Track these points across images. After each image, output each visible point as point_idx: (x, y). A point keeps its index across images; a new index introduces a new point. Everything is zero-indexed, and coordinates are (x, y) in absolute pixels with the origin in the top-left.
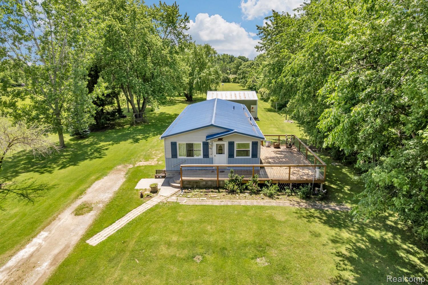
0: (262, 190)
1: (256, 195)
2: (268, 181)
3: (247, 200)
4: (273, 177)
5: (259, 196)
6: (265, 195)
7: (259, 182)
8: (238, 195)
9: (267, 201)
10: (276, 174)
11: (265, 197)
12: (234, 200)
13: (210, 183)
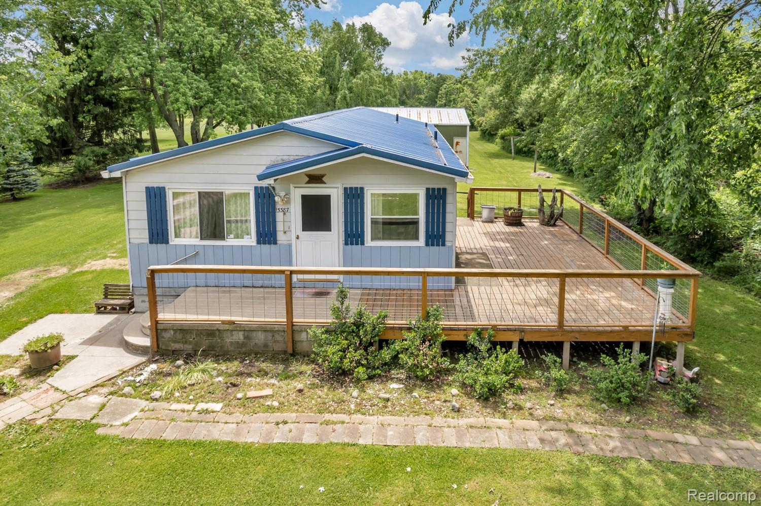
0: (454, 369)
1: (432, 389)
2: (480, 333)
3: (388, 418)
4: (498, 315)
5: (443, 397)
6: (467, 388)
7: (444, 338)
8: (355, 393)
9: (472, 421)
10: (510, 307)
11: (467, 401)
12: (334, 417)
13: (260, 338)
